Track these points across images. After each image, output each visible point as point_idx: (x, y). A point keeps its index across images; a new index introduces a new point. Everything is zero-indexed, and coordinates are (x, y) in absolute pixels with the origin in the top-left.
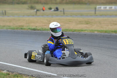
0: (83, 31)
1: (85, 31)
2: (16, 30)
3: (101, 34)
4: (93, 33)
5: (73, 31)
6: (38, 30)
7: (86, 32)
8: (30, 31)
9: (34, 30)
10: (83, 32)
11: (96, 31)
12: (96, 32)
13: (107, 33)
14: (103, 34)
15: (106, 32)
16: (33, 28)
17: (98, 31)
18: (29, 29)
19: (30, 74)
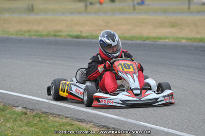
0: (161, 39)
1: (165, 38)
2: (46, 38)
3: (192, 43)
4: (178, 43)
5: (144, 39)
6: (84, 38)
7: (167, 41)
8: (69, 39)
9: (77, 37)
10: (161, 42)
11: (183, 38)
12: (184, 41)
13: (203, 42)
14: (195, 44)
15: (201, 40)
16: (75, 34)
17: (186, 39)
18: (69, 35)
19: (61, 114)
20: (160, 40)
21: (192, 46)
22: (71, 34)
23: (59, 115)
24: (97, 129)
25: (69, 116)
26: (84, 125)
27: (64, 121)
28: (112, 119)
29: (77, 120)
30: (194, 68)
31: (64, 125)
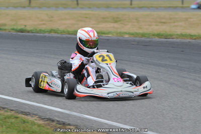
0: (104, 33)
1: (109, 33)
6: (28, 32)
8: (14, 33)
9: (22, 31)
10: (104, 37)
11: (126, 33)
12: (127, 36)
13: (145, 37)
14: (137, 39)
15: (143, 35)
16: (19, 28)
17: (129, 34)
18: (13, 29)
19: (6, 106)
20: (104, 35)
21: (134, 41)
22: (15, 27)
23: (4, 108)
24: (41, 122)
25: (14, 109)
26: (29, 118)
27: (9, 113)
28: (56, 111)
29: (22, 113)
30: (136, 62)
31: (9, 117)
